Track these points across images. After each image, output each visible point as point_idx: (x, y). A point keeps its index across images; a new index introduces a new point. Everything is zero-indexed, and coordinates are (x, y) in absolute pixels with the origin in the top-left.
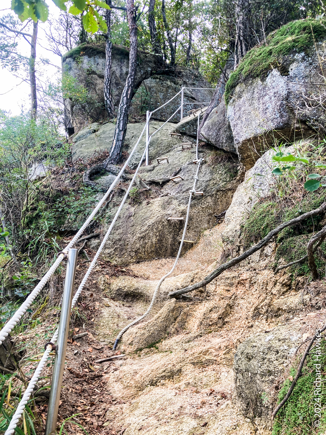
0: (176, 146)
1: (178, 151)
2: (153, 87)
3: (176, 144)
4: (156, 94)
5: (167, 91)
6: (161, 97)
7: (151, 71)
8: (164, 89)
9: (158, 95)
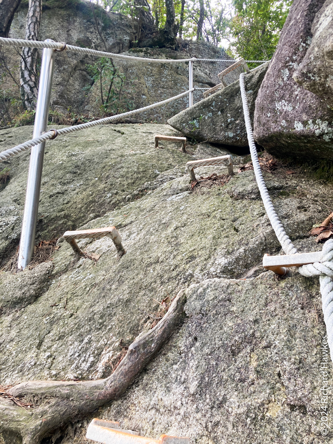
0: (169, 173)
1: (176, 192)
2: (133, 66)
3: (170, 166)
4: (139, 78)
5: (160, 73)
6: (149, 84)
7: (130, 41)
8: (155, 69)
9: (142, 80)
